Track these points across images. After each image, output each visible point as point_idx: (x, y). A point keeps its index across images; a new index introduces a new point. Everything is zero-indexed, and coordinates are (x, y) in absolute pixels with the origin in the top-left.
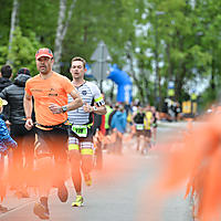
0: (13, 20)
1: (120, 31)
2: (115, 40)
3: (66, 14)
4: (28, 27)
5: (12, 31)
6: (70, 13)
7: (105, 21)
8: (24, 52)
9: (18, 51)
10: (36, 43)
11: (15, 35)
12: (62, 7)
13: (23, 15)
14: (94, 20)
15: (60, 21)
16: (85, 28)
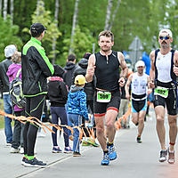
0: (74, 21)
1: (148, 28)
2: (145, 35)
3: (111, 17)
4: (84, 26)
5: (74, 28)
6: (114, 16)
7: (138, 21)
8: (82, 43)
9: (77, 43)
10: (90, 36)
11: (75, 31)
12: (109, 12)
13: (82, 18)
14: (131, 21)
15: (107, 21)
16: (124, 26)
